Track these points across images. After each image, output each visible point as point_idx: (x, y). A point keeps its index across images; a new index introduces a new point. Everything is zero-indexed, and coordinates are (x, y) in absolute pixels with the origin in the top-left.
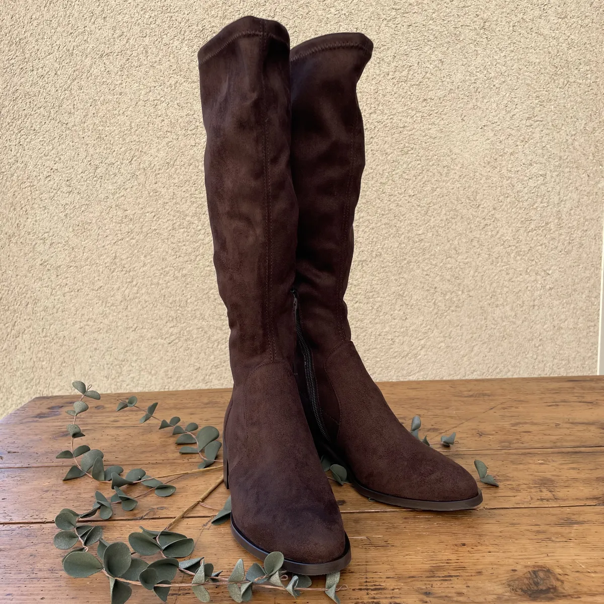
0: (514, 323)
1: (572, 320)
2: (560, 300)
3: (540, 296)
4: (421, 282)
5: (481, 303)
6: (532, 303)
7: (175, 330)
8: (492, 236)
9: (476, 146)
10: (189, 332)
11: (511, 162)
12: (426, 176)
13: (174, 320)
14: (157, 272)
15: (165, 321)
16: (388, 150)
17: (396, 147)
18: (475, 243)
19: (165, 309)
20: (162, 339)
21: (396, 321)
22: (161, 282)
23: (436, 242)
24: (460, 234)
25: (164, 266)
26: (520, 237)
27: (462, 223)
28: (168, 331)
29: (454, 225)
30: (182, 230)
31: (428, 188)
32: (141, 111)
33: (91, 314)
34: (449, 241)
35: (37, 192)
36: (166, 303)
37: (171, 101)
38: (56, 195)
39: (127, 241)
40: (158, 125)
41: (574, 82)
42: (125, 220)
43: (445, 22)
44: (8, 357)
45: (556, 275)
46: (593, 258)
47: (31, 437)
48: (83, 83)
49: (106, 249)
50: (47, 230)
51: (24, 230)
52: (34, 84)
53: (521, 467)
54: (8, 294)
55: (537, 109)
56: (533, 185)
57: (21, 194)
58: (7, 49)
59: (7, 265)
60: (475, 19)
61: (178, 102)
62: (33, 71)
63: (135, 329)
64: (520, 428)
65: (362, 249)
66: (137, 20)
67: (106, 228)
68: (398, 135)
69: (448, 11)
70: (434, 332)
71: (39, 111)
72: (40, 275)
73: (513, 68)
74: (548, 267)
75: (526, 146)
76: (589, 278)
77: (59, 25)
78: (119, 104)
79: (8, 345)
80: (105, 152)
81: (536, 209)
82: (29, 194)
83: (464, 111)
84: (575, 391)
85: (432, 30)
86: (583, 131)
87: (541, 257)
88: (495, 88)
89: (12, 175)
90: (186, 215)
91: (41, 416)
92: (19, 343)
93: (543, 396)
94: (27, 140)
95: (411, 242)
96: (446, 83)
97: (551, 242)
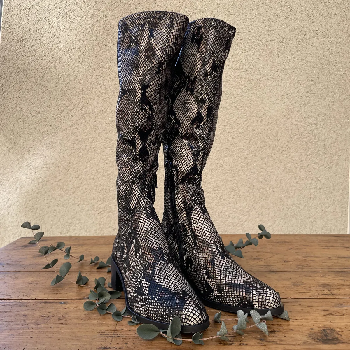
0: (299, 208)
1: (332, 207)
2: (325, 195)
3: (314, 192)
4: (245, 182)
5: (280, 196)
6: (309, 196)
7: (102, 206)
8: (286, 157)
9: (278, 106)
10: (110, 207)
11: (297, 116)
12: (249, 122)
13: (102, 201)
14: (93, 172)
15: (96, 201)
16: (228, 107)
17: (233, 106)
18: (277, 161)
19: (97, 194)
20: (94, 211)
21: (231, 205)
22: (95, 178)
23: (254, 160)
24: (269, 156)
25: (97, 169)
26: (303, 158)
27: (269, 149)
28: (98, 207)
29: (265, 151)
30: (109, 148)
31: (250, 129)
32: (89, 81)
33: (54, 195)
34: (262, 159)
35: (27, 124)
36: (98, 190)
37: (106, 76)
38: (38, 127)
39: (77, 154)
40: (98, 89)
41: (333, 73)
42: (76, 142)
43: (261, 38)
44: (4, 219)
45: (323, 181)
46: (344, 172)
47: (20, 256)
48: (57, 65)
49: (64, 158)
50: (32, 146)
51: (18, 145)
52: (29, 64)
53: (310, 278)
54: (6, 182)
55: (312, 87)
56: (310, 129)
57: (18, 125)
58: (15, 44)
59: (7, 165)
60: (278, 37)
61: (110, 77)
62: (29, 57)
63: (79, 205)
64: (308, 259)
65: (212, 162)
66: (89, 31)
67: (66, 146)
68: (233, 99)
69: (263, 32)
70: (253, 211)
71: (31, 79)
72: (26, 172)
73: (298, 64)
74: (319, 176)
75: (306, 107)
76: (342, 183)
77: (45, 33)
78: (77, 77)
79: (4, 212)
80: (67, 103)
81: (312, 142)
82: (22, 125)
83: (271, 87)
84: (338, 241)
85: (254, 42)
86: (338, 100)
87: (315, 170)
88: (288, 75)
89: (13, 115)
90: (112, 140)
91: (25, 246)
92: (10, 211)
93: (320, 243)
94: (23, 95)
95: (240, 159)
96: (261, 71)
97: (320, 162)
